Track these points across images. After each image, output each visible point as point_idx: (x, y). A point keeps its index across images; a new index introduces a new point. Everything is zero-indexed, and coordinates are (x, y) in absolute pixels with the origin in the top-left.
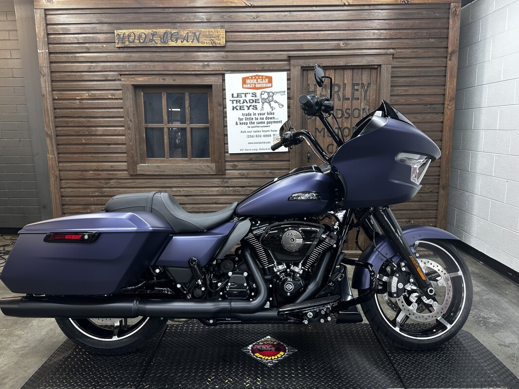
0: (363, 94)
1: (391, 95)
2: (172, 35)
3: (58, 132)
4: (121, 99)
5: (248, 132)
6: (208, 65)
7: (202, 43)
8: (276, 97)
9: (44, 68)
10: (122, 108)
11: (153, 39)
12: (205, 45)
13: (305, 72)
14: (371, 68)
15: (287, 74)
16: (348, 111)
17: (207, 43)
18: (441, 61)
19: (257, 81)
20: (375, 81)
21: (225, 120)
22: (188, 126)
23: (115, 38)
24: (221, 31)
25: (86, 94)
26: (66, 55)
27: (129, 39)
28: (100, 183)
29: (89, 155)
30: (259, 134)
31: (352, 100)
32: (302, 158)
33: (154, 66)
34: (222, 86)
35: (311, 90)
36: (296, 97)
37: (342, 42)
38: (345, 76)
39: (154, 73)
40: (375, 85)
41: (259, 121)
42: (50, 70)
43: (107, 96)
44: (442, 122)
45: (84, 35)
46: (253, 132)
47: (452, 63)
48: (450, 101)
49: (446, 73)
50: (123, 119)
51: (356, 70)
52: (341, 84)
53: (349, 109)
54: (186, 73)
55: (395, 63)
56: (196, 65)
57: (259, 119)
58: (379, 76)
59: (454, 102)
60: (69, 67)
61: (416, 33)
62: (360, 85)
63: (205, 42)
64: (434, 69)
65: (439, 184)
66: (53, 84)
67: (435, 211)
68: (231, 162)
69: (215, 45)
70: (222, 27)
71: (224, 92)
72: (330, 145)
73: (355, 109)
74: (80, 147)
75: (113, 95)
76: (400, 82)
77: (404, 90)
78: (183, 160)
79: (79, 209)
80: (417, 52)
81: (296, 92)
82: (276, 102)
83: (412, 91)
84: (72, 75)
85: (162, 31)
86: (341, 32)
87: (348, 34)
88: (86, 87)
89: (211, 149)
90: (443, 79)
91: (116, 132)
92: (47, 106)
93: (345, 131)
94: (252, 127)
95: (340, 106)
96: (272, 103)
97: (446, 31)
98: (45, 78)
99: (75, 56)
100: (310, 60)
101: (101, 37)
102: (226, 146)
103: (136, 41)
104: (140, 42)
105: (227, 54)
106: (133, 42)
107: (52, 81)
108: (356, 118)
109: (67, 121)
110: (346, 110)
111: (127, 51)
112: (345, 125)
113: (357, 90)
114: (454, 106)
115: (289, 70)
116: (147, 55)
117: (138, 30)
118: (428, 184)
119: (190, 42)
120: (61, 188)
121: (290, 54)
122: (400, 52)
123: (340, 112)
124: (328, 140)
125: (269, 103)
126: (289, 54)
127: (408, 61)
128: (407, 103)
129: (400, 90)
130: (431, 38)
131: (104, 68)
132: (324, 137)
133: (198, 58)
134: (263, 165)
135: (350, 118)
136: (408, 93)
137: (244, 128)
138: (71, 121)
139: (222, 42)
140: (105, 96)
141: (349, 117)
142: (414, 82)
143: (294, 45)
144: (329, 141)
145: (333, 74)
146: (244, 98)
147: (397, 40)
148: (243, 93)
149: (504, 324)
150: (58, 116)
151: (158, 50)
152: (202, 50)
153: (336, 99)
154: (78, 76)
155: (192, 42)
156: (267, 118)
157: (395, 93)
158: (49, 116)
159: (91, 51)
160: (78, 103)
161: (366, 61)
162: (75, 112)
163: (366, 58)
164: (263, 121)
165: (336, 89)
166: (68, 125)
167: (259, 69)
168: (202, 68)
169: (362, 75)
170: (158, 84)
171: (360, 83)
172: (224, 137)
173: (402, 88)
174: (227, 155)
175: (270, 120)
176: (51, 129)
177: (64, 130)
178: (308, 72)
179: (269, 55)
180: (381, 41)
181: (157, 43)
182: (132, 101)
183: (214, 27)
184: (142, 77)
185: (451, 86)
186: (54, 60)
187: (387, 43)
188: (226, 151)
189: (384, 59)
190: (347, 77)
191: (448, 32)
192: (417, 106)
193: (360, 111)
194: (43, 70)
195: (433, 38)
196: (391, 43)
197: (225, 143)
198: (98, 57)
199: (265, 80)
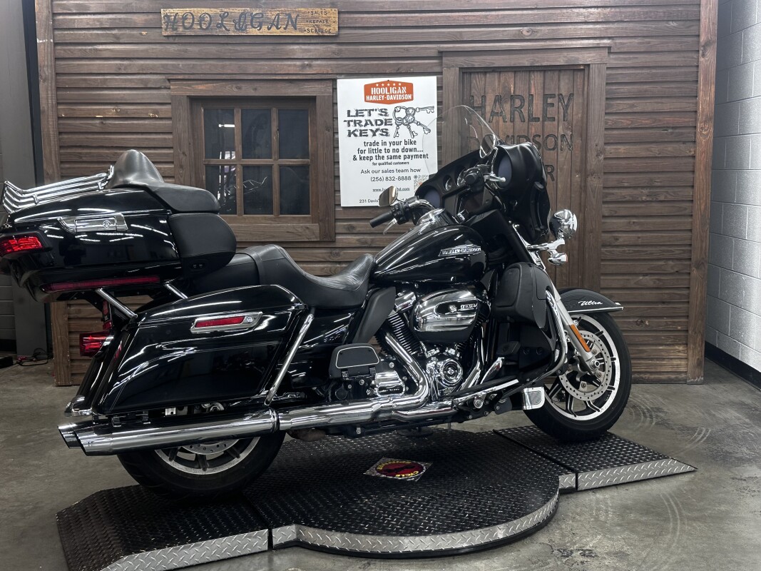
0: (561, 111)
1: (606, 113)
2: (253, 17)
4: (169, 119)
5: (373, 172)
6: (310, 66)
7: (301, 30)
8: (418, 116)
9: (45, 69)
10: (171, 133)
11: (222, 24)
12: (306, 34)
13: (466, 76)
14: (574, 70)
15: (438, 79)
16: (537, 139)
17: (309, 30)
18: (688, 57)
19: (389, 91)
20: (581, 90)
21: (336, 152)
22: (275, 162)
23: (161, 21)
24: (331, 12)
25: (111, 110)
26: (80, 48)
27: (183, 23)
30: (391, 175)
31: (544, 121)
33: (223, 67)
34: (331, 98)
35: (476, 105)
36: (451, 116)
37: (526, 28)
38: (532, 82)
39: (224, 77)
40: (581, 97)
41: (391, 154)
42: (55, 71)
43: (147, 114)
44: (694, 157)
45: (111, 16)
46: (381, 172)
47: (708, 60)
48: (705, 122)
49: (697, 77)
50: (171, 151)
51: (549, 72)
52: (526, 96)
53: (540, 136)
54: (274, 78)
55: (613, 60)
56: (290, 66)
57: (391, 151)
58: (586, 83)
59: (711, 124)
60: (86, 67)
61: (647, 12)
62: (557, 97)
63: (306, 28)
64: (678, 70)
65: (690, 259)
66: (59, 93)
67: (686, 305)
68: (344, 222)
69: (321, 34)
70: (333, 5)
71: (335, 108)
73: (548, 136)
75: (156, 112)
76: (622, 93)
77: (628, 104)
78: (265, 218)
80: (649, 42)
81: (451, 110)
82: (419, 124)
83: (641, 106)
84: (90, 80)
85: (238, 11)
86: (525, 12)
87: (537, 14)
88: (113, 99)
89: (312, 199)
90: (692, 86)
92: (49, 128)
94: (380, 164)
95: (524, 131)
96: (413, 126)
97: (696, 9)
98: (46, 84)
99: (97, 50)
100: (474, 58)
101: (139, 19)
102: (337, 194)
103: (195, 26)
104: (201, 28)
105: (340, 47)
106: (191, 27)
107: (58, 89)
108: (550, 149)
109: (80, 153)
110: (534, 136)
111: (179, 41)
113: (552, 105)
114: (712, 130)
115: (441, 73)
116: (213, 49)
117: (199, 9)
118: (672, 259)
119: (282, 29)
121: (443, 48)
122: (621, 44)
123: (525, 140)
125: (408, 125)
126: (440, 47)
127: (635, 58)
128: (633, 126)
129: (622, 105)
130: (672, 21)
131: (143, 70)
133: (294, 55)
136: (635, 109)
137: (367, 165)
138: (87, 153)
139: (334, 29)
140: (142, 113)
142: (645, 91)
143: (449, 33)
145: (512, 79)
146: (366, 117)
147: (616, 24)
148: (366, 110)
149: (754, 458)
150: (66, 145)
151: (230, 41)
152: (301, 41)
153: (517, 119)
154: (99, 81)
155: (285, 29)
156: (403, 150)
157: (614, 110)
158: (50, 145)
159: (121, 41)
160: (98, 125)
161: (565, 59)
162: (93, 139)
163: (565, 54)
164: (398, 154)
165: (518, 103)
166: (81, 160)
167: (393, 72)
168: (300, 71)
169: (559, 80)
170: (230, 95)
171: (557, 93)
172: (334, 179)
173: (625, 102)
174: (337, 209)
175: (409, 153)
176: (53, 166)
177: (74, 168)
178: (472, 76)
179: (407, 50)
180: (591, 26)
181: (229, 30)
182: (187, 123)
183: (320, 6)
184: (203, 83)
185: (706, 98)
186: (63, 54)
187: (600, 30)
188: (337, 203)
189: (594, 55)
190: (534, 84)
191: (700, 11)
192: (651, 131)
193: (557, 138)
194: (44, 70)
195: (675, 21)
196: (607, 29)
197: (335, 191)
198: (134, 51)
199: (401, 89)
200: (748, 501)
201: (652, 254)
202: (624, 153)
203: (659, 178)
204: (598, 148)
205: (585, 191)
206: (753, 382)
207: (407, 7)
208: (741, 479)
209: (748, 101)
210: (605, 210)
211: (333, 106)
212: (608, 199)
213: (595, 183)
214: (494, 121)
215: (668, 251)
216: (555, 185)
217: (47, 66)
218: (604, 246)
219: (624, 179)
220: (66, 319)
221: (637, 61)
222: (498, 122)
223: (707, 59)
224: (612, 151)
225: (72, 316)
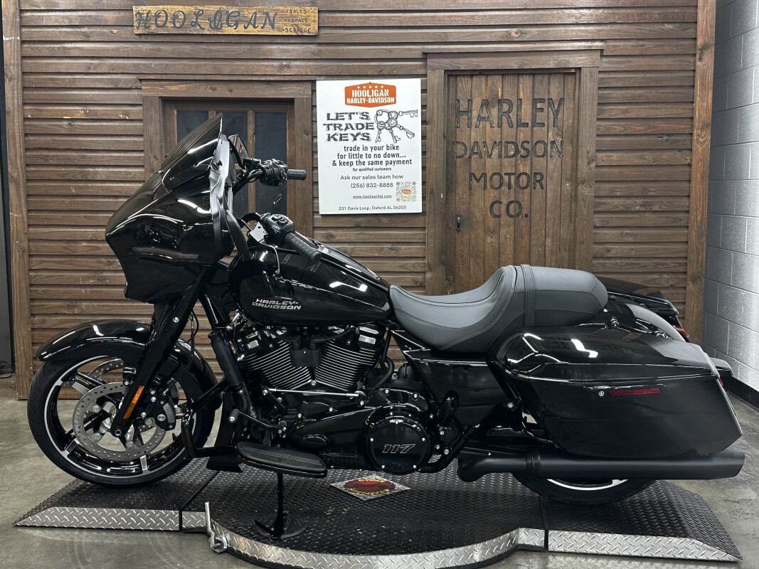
0: (551, 116)
1: (598, 119)
2: (229, 16)
3: (30, 175)
4: (141, 120)
5: (354, 178)
6: (288, 67)
7: (279, 29)
8: (401, 120)
9: (12, 67)
10: (142, 136)
11: (196, 22)
12: (284, 33)
13: (452, 79)
14: (565, 74)
15: (422, 81)
16: (525, 145)
17: (287, 29)
18: (685, 61)
19: (370, 94)
20: (572, 94)
21: (315, 157)
23: (133, 18)
24: (311, 11)
25: (79, 112)
26: (48, 46)
27: (156, 21)
28: (98, 262)
29: (82, 215)
30: (372, 181)
31: (533, 126)
32: (447, 225)
33: (197, 67)
34: (310, 101)
35: (461, 109)
36: (436, 120)
37: (514, 30)
38: (521, 86)
39: (198, 77)
40: (572, 101)
41: (373, 159)
42: (22, 69)
43: (117, 115)
44: (690, 165)
45: (80, 13)
46: (361, 178)
47: (705, 65)
49: (694, 81)
50: (142, 155)
51: (539, 76)
52: (514, 100)
53: (529, 143)
54: (250, 79)
55: (606, 64)
56: (267, 66)
57: (373, 156)
58: (577, 87)
59: (709, 131)
60: (54, 66)
61: (641, 14)
62: (547, 102)
63: (285, 28)
64: (673, 75)
65: (686, 273)
66: (25, 93)
68: (323, 230)
69: (300, 34)
70: (313, 4)
71: (314, 110)
72: (495, 202)
73: (537, 142)
74: (67, 200)
75: (127, 113)
76: (615, 98)
77: (621, 109)
79: (60, 307)
80: (643, 45)
81: (435, 112)
82: (402, 128)
83: (635, 111)
84: (58, 79)
85: (212, 9)
86: (514, 13)
87: (526, 15)
88: (81, 100)
89: (289, 207)
90: (689, 91)
91: (129, 176)
92: (14, 129)
93: (521, 179)
94: (361, 170)
95: (512, 137)
96: (396, 130)
97: (692, 11)
98: (12, 83)
99: (65, 48)
100: (461, 60)
101: (110, 17)
102: (315, 201)
103: (168, 24)
104: (175, 26)
105: (320, 48)
106: (164, 26)
107: (24, 88)
108: (539, 156)
109: (44, 156)
110: (523, 143)
111: (152, 40)
112: (521, 169)
113: (542, 110)
114: (709, 137)
115: (425, 76)
116: (187, 48)
117: (173, 7)
118: (667, 273)
119: (259, 28)
120: (30, 270)
121: (427, 49)
122: (614, 46)
123: (513, 147)
124: (492, 195)
125: (390, 129)
126: (424, 48)
127: (628, 61)
128: (626, 132)
129: (615, 111)
130: (668, 23)
131: (114, 69)
132: (485, 188)
133: (272, 55)
134: (380, 235)
135: (529, 157)
136: (628, 115)
137: (347, 170)
138: (53, 156)
139: (313, 28)
140: (113, 115)
141: (527, 156)
142: (639, 96)
143: (434, 34)
144: (494, 196)
145: (500, 83)
146: (347, 121)
147: (609, 26)
148: (346, 113)
149: (749, 481)
150: (32, 147)
151: (204, 40)
152: (279, 41)
153: (505, 125)
154: (67, 80)
155: (262, 28)
156: (385, 155)
157: (606, 116)
158: (15, 147)
159: (90, 40)
160: (66, 127)
161: (555, 62)
162: (61, 141)
163: (556, 57)
164: (379, 160)
165: (505, 107)
166: (47, 163)
167: (375, 73)
168: (277, 71)
169: (549, 84)
170: (204, 96)
171: (547, 98)
172: (313, 185)
173: (618, 107)
174: (316, 217)
175: (391, 159)
176: (18, 169)
177: (40, 171)
178: (458, 78)
179: (390, 51)
180: (583, 28)
181: (204, 29)
182: (158, 125)
183: (299, 4)
184: (176, 84)
185: (703, 103)
186: (30, 53)
187: (592, 32)
188: (315, 210)
189: (586, 58)
190: (523, 88)
191: (697, 13)
192: (645, 138)
193: (547, 145)
194: (10, 69)
195: (671, 23)
196: (600, 31)
197: (313, 197)
198: (104, 50)
199: (384, 91)
200: (740, 524)
201: (645, 266)
202: (617, 161)
203: (653, 187)
204: (590, 155)
205: (576, 200)
206: (752, 403)
207: (389, 7)
208: (734, 502)
209: (748, 108)
210: (597, 220)
211: (312, 109)
212: (600, 209)
213: (586, 191)
214: (481, 126)
215: (663, 264)
216: (544, 194)
217: (14, 65)
218: (595, 258)
219: (617, 188)
220: (30, 329)
221: (630, 64)
222: (485, 127)
223: (704, 63)
224: (605, 158)
225: (35, 326)
